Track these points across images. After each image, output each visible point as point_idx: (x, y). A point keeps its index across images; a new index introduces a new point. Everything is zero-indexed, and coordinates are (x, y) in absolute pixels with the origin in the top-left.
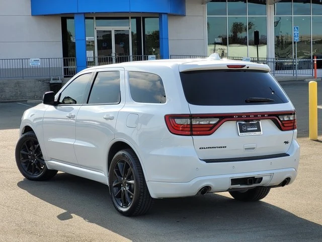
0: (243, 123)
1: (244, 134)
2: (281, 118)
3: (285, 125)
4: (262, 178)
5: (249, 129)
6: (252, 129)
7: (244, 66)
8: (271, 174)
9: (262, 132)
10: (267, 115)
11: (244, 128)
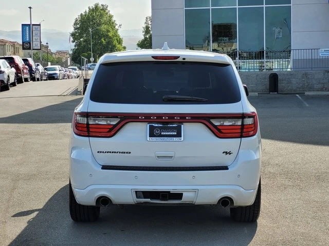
0: (157, 125)
1: (154, 139)
2: (216, 123)
3: (223, 131)
4: (182, 194)
5: (164, 133)
6: (169, 133)
7: (179, 57)
8: (195, 191)
9: (182, 138)
10: (190, 118)
11: (157, 132)
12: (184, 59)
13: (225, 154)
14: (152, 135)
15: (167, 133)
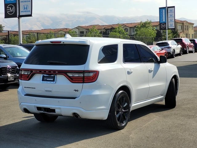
0: (45, 75)
1: (44, 82)
2: (70, 75)
3: (73, 79)
4: (55, 110)
5: (48, 79)
6: (50, 80)
7: (61, 42)
8: (60, 108)
9: (55, 82)
10: (57, 72)
11: (45, 79)
12: (63, 43)
13: (75, 91)
14: (43, 80)
15: (49, 79)
